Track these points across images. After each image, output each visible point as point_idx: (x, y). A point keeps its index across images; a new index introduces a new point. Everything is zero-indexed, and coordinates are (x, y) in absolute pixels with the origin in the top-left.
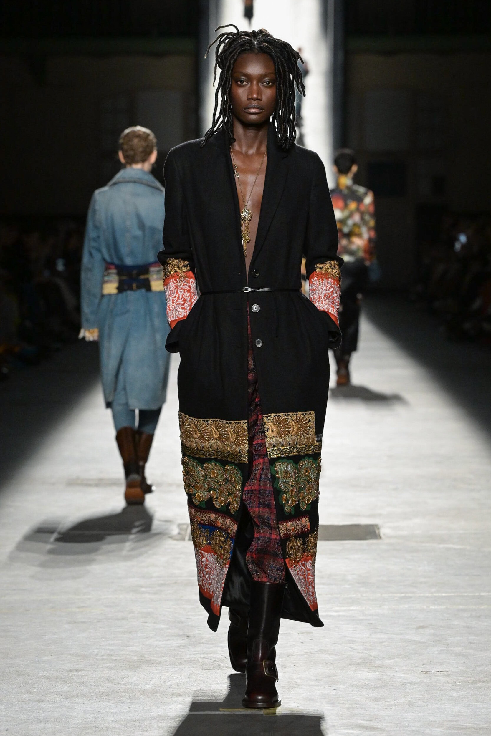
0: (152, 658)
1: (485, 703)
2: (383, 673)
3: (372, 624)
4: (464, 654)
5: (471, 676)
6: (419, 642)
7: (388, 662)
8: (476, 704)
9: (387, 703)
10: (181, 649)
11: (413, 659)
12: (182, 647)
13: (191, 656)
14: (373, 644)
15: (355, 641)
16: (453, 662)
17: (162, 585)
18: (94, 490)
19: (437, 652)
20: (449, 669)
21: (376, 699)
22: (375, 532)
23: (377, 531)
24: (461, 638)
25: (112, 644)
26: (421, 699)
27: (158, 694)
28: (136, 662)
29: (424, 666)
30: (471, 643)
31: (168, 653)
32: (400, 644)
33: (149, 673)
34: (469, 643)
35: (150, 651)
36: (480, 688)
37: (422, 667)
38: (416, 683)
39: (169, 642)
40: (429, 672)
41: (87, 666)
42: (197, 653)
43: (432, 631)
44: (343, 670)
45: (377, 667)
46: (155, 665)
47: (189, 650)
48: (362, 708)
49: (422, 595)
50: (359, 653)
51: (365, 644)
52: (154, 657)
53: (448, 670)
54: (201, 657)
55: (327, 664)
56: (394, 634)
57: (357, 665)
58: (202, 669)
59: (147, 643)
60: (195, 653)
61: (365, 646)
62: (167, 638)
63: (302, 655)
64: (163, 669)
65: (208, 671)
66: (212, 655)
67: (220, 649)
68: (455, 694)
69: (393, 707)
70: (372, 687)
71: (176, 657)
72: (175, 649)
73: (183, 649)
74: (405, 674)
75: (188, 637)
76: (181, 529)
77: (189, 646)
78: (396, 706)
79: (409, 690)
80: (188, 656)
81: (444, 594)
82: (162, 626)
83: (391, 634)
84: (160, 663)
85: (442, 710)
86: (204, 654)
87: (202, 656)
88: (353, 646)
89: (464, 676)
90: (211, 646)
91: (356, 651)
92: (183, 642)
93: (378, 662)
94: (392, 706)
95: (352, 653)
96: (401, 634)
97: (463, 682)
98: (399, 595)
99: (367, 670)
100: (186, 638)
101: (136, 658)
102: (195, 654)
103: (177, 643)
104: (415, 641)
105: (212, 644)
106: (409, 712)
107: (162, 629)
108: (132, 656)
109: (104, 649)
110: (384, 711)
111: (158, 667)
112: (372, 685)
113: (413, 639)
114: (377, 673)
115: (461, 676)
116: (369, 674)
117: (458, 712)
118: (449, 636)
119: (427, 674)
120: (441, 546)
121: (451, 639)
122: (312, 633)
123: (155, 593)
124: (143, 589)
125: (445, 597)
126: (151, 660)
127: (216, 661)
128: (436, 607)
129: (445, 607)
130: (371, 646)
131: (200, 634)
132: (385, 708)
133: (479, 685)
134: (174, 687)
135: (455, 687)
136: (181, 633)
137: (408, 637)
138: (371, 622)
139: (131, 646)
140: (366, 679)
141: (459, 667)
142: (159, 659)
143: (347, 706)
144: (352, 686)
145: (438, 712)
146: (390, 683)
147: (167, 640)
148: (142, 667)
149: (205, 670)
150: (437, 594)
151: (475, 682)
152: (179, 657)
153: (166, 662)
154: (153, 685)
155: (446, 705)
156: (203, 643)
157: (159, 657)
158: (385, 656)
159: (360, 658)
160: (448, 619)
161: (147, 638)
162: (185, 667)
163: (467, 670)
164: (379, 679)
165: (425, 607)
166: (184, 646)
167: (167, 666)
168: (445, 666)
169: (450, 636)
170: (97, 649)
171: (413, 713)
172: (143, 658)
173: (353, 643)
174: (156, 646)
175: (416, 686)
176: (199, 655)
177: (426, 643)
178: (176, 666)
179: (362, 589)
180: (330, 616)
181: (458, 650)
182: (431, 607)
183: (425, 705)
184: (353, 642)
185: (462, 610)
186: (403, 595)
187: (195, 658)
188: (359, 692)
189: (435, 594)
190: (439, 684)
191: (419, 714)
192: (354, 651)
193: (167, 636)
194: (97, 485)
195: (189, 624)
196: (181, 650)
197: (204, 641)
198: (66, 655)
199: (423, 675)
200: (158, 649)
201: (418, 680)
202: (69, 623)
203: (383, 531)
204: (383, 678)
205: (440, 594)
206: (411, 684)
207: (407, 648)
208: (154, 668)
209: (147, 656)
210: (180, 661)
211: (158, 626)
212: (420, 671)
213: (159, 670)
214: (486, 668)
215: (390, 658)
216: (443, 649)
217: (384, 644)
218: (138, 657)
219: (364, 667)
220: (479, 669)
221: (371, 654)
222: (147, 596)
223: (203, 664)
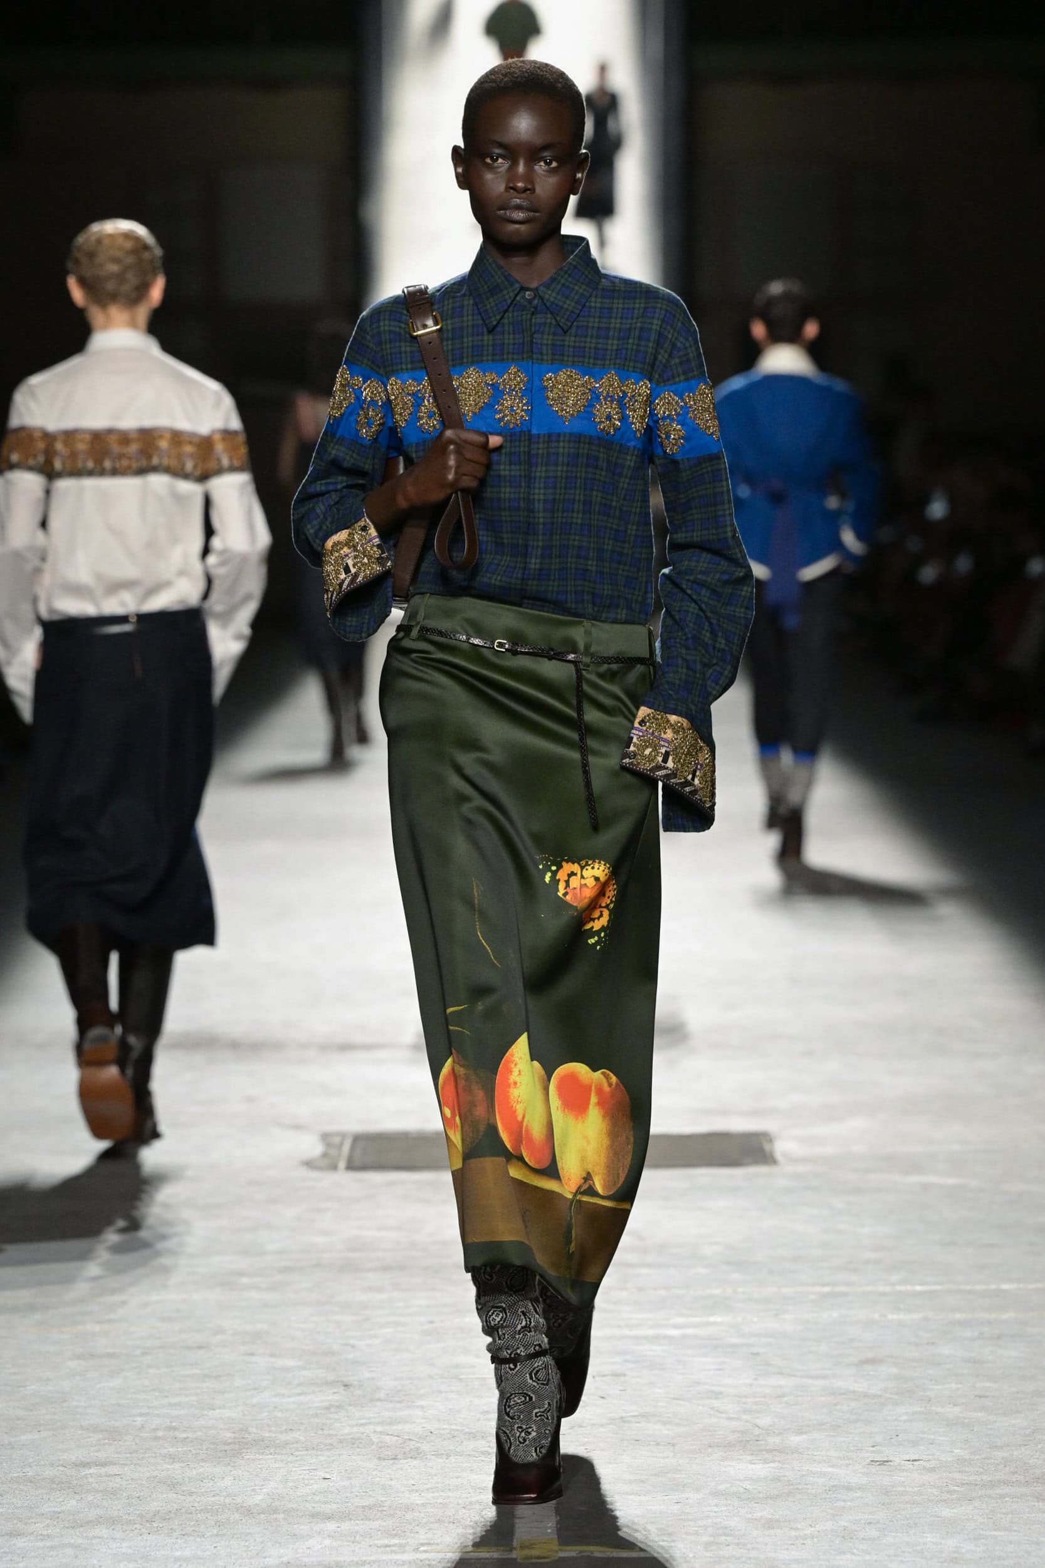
0: (267, 1435)
1: (1015, 1531)
2: (786, 1466)
3: (757, 1354)
4: (966, 1421)
5: (981, 1470)
6: (866, 1395)
7: (795, 1440)
8: (995, 1533)
9: (793, 1533)
10: (331, 1413)
11: (852, 1433)
12: (333, 1410)
13: (355, 1429)
14: (762, 1399)
15: (721, 1393)
16: (941, 1438)
17: (287, 1270)
19: (905, 1418)
20: (932, 1455)
21: (770, 1524)
22: (762, 1149)
23: (767, 1147)
24: (959, 1386)
25: (175, 1404)
26: (870, 1523)
27: (282, 1516)
28: (230, 1444)
29: (878, 1448)
30: (980, 1397)
31: (302, 1423)
32: (823, 1399)
33: (260, 1468)
34: (976, 1396)
35: (263, 1420)
36: (1002, 1496)
37: (872, 1452)
38: (860, 1488)
39: (302, 1398)
40: (888, 1461)
41: (119, 1453)
42: (368, 1421)
43: (894, 1370)
44: (696, 1458)
45: (771, 1451)
46: (272, 1451)
47: (348, 1417)
48: (738, 1544)
49: (869, 1288)
50: (731, 1419)
51: (744, 1400)
52: (270, 1431)
53: (931, 1457)
54: (375, 1432)
55: (658, 1444)
56: (811, 1377)
57: (725, 1447)
58: (379, 1458)
59: (255, 1400)
60: (363, 1421)
61: (745, 1403)
62: (299, 1390)
63: (602, 1426)
64: (291, 1458)
65: (391, 1462)
66: (400, 1427)
67: (419, 1413)
68: (946, 1512)
69: (809, 1541)
70: (761, 1495)
71: (320, 1432)
72: (316, 1414)
73: (336, 1413)
74: (833, 1466)
75: (345, 1386)
76: (329, 1145)
77: (349, 1408)
78: (815, 1540)
79: (843, 1504)
80: (347, 1430)
81: (918, 1288)
82: (290, 1363)
83: (802, 1377)
84: (286, 1444)
85: (919, 1548)
86: (382, 1423)
87: (379, 1429)
88: (716, 1404)
89: (966, 1472)
90: (398, 1405)
91: (723, 1415)
92: (336, 1397)
93: (774, 1441)
94: (806, 1539)
95: (714, 1420)
96: (824, 1377)
97: (963, 1484)
98: (817, 1289)
99: (749, 1458)
100: (343, 1388)
101: (229, 1435)
102: (362, 1425)
103: (322, 1401)
104: (854, 1392)
105: (400, 1402)
106: (844, 1553)
107: (287, 1369)
108: (221, 1429)
109: (158, 1416)
110: (787, 1549)
111: (278, 1454)
112: (760, 1493)
113: (851, 1388)
114: (772, 1465)
115: (959, 1472)
116: (753, 1466)
117: (954, 1552)
118: (931, 1380)
119: (882, 1467)
120: (912, 1179)
121: (936, 1387)
122: (624, 1375)
123: (272, 1289)
124: (245, 1280)
125: (920, 1292)
126: (263, 1440)
127: (410, 1440)
128: (901, 1316)
129: (920, 1315)
130: (756, 1403)
131: (373, 1379)
132: (790, 1542)
133: (999, 1491)
134: (317, 1498)
135: (946, 1496)
136: (331, 1377)
137: (840, 1384)
138: (755, 1350)
139: (220, 1408)
140: (746, 1479)
141: (956, 1451)
142: (283, 1437)
143: (705, 1539)
144: (716, 1494)
145: (909, 1553)
146: (800, 1487)
147: (300, 1394)
148: (244, 1454)
149: (384, 1459)
150: (903, 1288)
151: (993, 1485)
152: (326, 1432)
153: (297, 1442)
154: (268, 1494)
155: (927, 1537)
156: (379, 1400)
157: (281, 1432)
158: (788, 1427)
159: (734, 1432)
160: (928, 1344)
161: (255, 1389)
162: (339, 1455)
163: (972, 1457)
164: (777, 1479)
165: (876, 1316)
166: (338, 1407)
167: (301, 1453)
168: (922, 1448)
169: (933, 1382)
170: (141, 1415)
171: (853, 1554)
172: (247, 1436)
173: (716, 1398)
174: (275, 1407)
175: (859, 1494)
176: (371, 1427)
177: (880, 1396)
178: (319, 1453)
179: (736, 1276)
180: (666, 1337)
181: (953, 1411)
182: (890, 1317)
183: (879, 1537)
184: (717, 1395)
185: (961, 1323)
186: (827, 1289)
187: (363, 1433)
188: (731, 1508)
189: (898, 1288)
190: (910, 1489)
191: (867, 1557)
192: (720, 1415)
193: (299, 1385)
195: (351, 1356)
196: (331, 1416)
197: (382, 1395)
198: (72, 1430)
199: (874, 1469)
200: (279, 1414)
201: (864, 1480)
202: (78, 1357)
203: (782, 1147)
204: (785, 1476)
205: (909, 1288)
206: (849, 1488)
207: (838, 1407)
208: (270, 1456)
209: (254, 1430)
210: (328, 1441)
211: (280, 1363)
212: (868, 1461)
213: (282, 1461)
214: (1015, 1453)
215: (800, 1432)
216: (919, 1409)
217: (785, 1399)
218: (234, 1433)
219: (741, 1452)
220: (999, 1454)
221: (758, 1421)
222: (254, 1295)
223: (380, 1448)
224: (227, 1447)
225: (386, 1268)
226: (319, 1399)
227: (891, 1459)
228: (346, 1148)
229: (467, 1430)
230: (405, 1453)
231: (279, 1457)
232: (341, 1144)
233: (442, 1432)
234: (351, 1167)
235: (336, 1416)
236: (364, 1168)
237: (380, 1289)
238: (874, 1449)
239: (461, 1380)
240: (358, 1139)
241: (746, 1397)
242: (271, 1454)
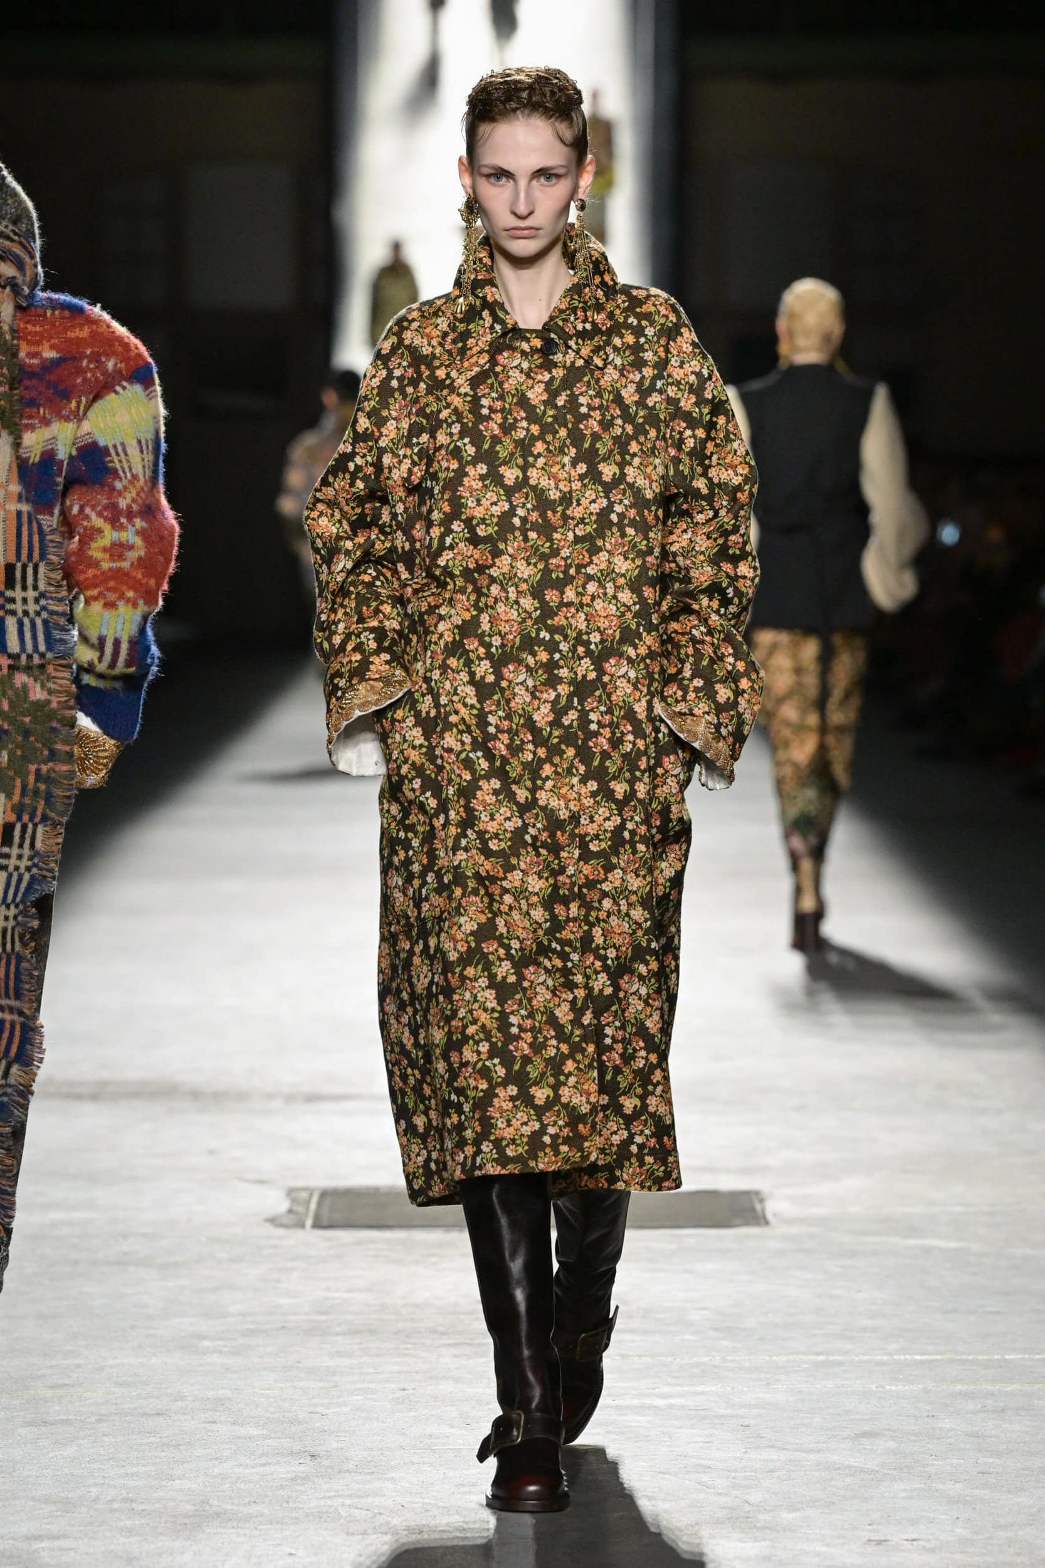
0: (230, 1507)
2: (777, 1545)
3: (748, 1426)
4: (968, 1498)
5: (984, 1551)
6: (862, 1470)
7: (787, 1516)
10: (297, 1485)
11: (847, 1511)
12: (299, 1481)
13: (322, 1502)
14: (753, 1474)
15: (710, 1467)
16: (942, 1517)
17: (252, 1333)
18: (88, 1107)
19: (903, 1495)
20: (933, 1534)
22: (753, 1210)
23: (758, 1207)
24: (961, 1461)
25: (132, 1474)
28: (190, 1517)
29: (874, 1526)
30: (983, 1473)
31: (266, 1496)
32: (817, 1474)
33: (223, 1543)
34: (979, 1473)
35: (224, 1492)
37: (868, 1530)
39: (267, 1468)
40: (885, 1541)
41: (73, 1525)
42: (336, 1494)
43: (892, 1444)
45: (762, 1529)
46: (235, 1524)
47: (315, 1489)
49: (866, 1358)
50: (719, 1494)
51: (733, 1474)
52: (232, 1504)
53: (930, 1537)
54: (343, 1505)
56: (804, 1451)
58: (348, 1534)
59: (216, 1471)
60: (333, 1493)
61: (734, 1478)
62: (263, 1460)
64: (256, 1533)
65: (361, 1537)
66: (370, 1500)
67: (390, 1485)
71: (285, 1505)
72: (281, 1486)
73: (302, 1485)
74: (827, 1545)
75: (313, 1456)
76: (294, 1201)
77: (316, 1480)
80: (313, 1503)
81: (918, 1357)
82: (254, 1432)
83: (794, 1450)
84: (248, 1518)
86: (351, 1496)
87: (348, 1502)
88: (704, 1478)
89: (968, 1553)
90: (368, 1477)
91: (711, 1491)
92: (301, 1468)
93: (764, 1518)
95: (702, 1496)
96: (819, 1451)
98: (811, 1357)
100: (310, 1458)
101: (189, 1507)
102: (330, 1497)
103: (288, 1472)
104: (850, 1467)
105: (370, 1474)
107: (251, 1438)
108: (181, 1501)
109: (115, 1487)
111: (241, 1528)
113: (847, 1463)
114: (763, 1543)
115: (962, 1552)
116: (743, 1545)
118: (931, 1455)
119: (879, 1547)
120: (911, 1242)
121: (936, 1463)
123: (235, 1353)
124: (206, 1343)
125: (921, 1362)
126: (225, 1513)
127: (380, 1514)
128: (900, 1387)
129: (921, 1386)
130: (746, 1478)
131: (342, 1449)
136: (297, 1447)
137: (835, 1458)
138: (746, 1422)
139: (179, 1479)
141: (958, 1531)
142: (246, 1510)
147: (264, 1465)
148: (204, 1528)
149: (353, 1534)
150: (901, 1357)
152: (291, 1505)
153: (261, 1516)
156: (348, 1471)
157: (245, 1505)
158: (780, 1503)
159: (723, 1508)
160: (928, 1416)
161: (217, 1459)
162: (306, 1530)
163: (975, 1537)
164: (768, 1559)
165: (874, 1387)
166: (304, 1479)
167: (265, 1527)
168: (922, 1527)
169: (933, 1457)
170: (96, 1485)
172: (207, 1508)
173: (704, 1472)
174: (239, 1478)
176: (340, 1500)
177: (877, 1471)
178: (285, 1527)
179: (725, 1343)
180: (650, 1407)
181: (956, 1488)
182: (888, 1387)
185: (963, 1395)
186: (822, 1358)
187: (330, 1507)
189: (896, 1357)
192: (708, 1490)
193: (263, 1455)
194: (95, 1097)
195: (318, 1425)
196: (297, 1488)
197: (351, 1466)
198: (23, 1501)
199: (870, 1548)
200: (242, 1486)
201: (861, 1560)
202: (31, 1424)
203: (773, 1207)
204: (776, 1556)
205: (908, 1357)
207: (833, 1483)
208: (233, 1530)
209: (216, 1502)
210: (293, 1515)
211: (241, 1431)
212: (865, 1540)
213: (245, 1535)
214: (1020, 1533)
215: (792, 1509)
216: (919, 1486)
217: (777, 1474)
218: (194, 1505)
219: (731, 1530)
220: (1003, 1534)
221: (747, 1497)
222: (215, 1359)
223: (350, 1522)
224: (187, 1521)
225: (357, 1332)
226: (283, 1470)
227: (889, 1538)
228: (313, 1206)
229: (441, 1504)
230: (374, 1528)
231: (242, 1532)
232: (308, 1202)
233: (414, 1506)
234: (318, 1225)
235: (302, 1488)
236: (331, 1226)
237: (350, 1355)
238: (870, 1527)
239: (434, 1451)
240: (325, 1194)
241: (735, 1471)
242: (233, 1528)
